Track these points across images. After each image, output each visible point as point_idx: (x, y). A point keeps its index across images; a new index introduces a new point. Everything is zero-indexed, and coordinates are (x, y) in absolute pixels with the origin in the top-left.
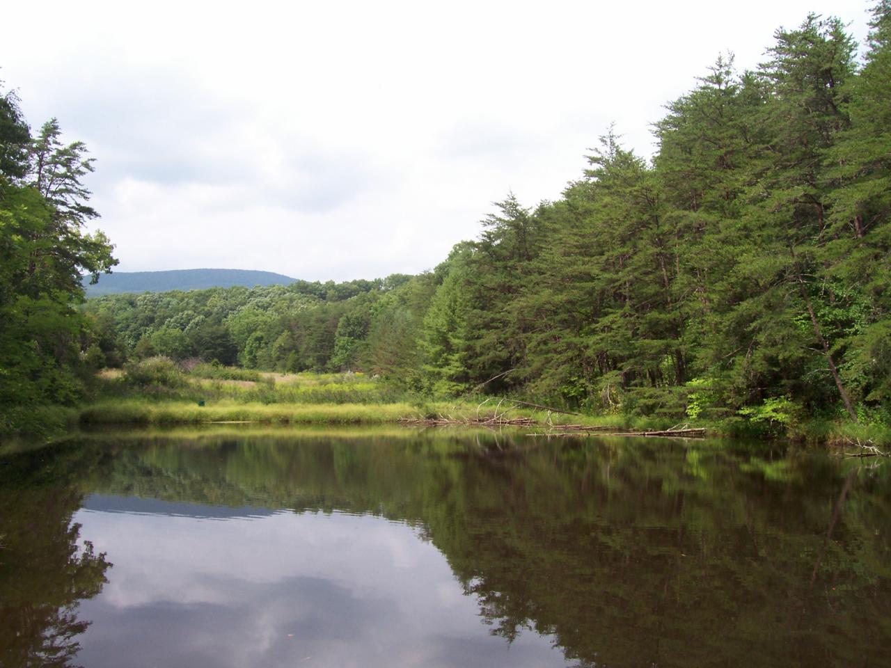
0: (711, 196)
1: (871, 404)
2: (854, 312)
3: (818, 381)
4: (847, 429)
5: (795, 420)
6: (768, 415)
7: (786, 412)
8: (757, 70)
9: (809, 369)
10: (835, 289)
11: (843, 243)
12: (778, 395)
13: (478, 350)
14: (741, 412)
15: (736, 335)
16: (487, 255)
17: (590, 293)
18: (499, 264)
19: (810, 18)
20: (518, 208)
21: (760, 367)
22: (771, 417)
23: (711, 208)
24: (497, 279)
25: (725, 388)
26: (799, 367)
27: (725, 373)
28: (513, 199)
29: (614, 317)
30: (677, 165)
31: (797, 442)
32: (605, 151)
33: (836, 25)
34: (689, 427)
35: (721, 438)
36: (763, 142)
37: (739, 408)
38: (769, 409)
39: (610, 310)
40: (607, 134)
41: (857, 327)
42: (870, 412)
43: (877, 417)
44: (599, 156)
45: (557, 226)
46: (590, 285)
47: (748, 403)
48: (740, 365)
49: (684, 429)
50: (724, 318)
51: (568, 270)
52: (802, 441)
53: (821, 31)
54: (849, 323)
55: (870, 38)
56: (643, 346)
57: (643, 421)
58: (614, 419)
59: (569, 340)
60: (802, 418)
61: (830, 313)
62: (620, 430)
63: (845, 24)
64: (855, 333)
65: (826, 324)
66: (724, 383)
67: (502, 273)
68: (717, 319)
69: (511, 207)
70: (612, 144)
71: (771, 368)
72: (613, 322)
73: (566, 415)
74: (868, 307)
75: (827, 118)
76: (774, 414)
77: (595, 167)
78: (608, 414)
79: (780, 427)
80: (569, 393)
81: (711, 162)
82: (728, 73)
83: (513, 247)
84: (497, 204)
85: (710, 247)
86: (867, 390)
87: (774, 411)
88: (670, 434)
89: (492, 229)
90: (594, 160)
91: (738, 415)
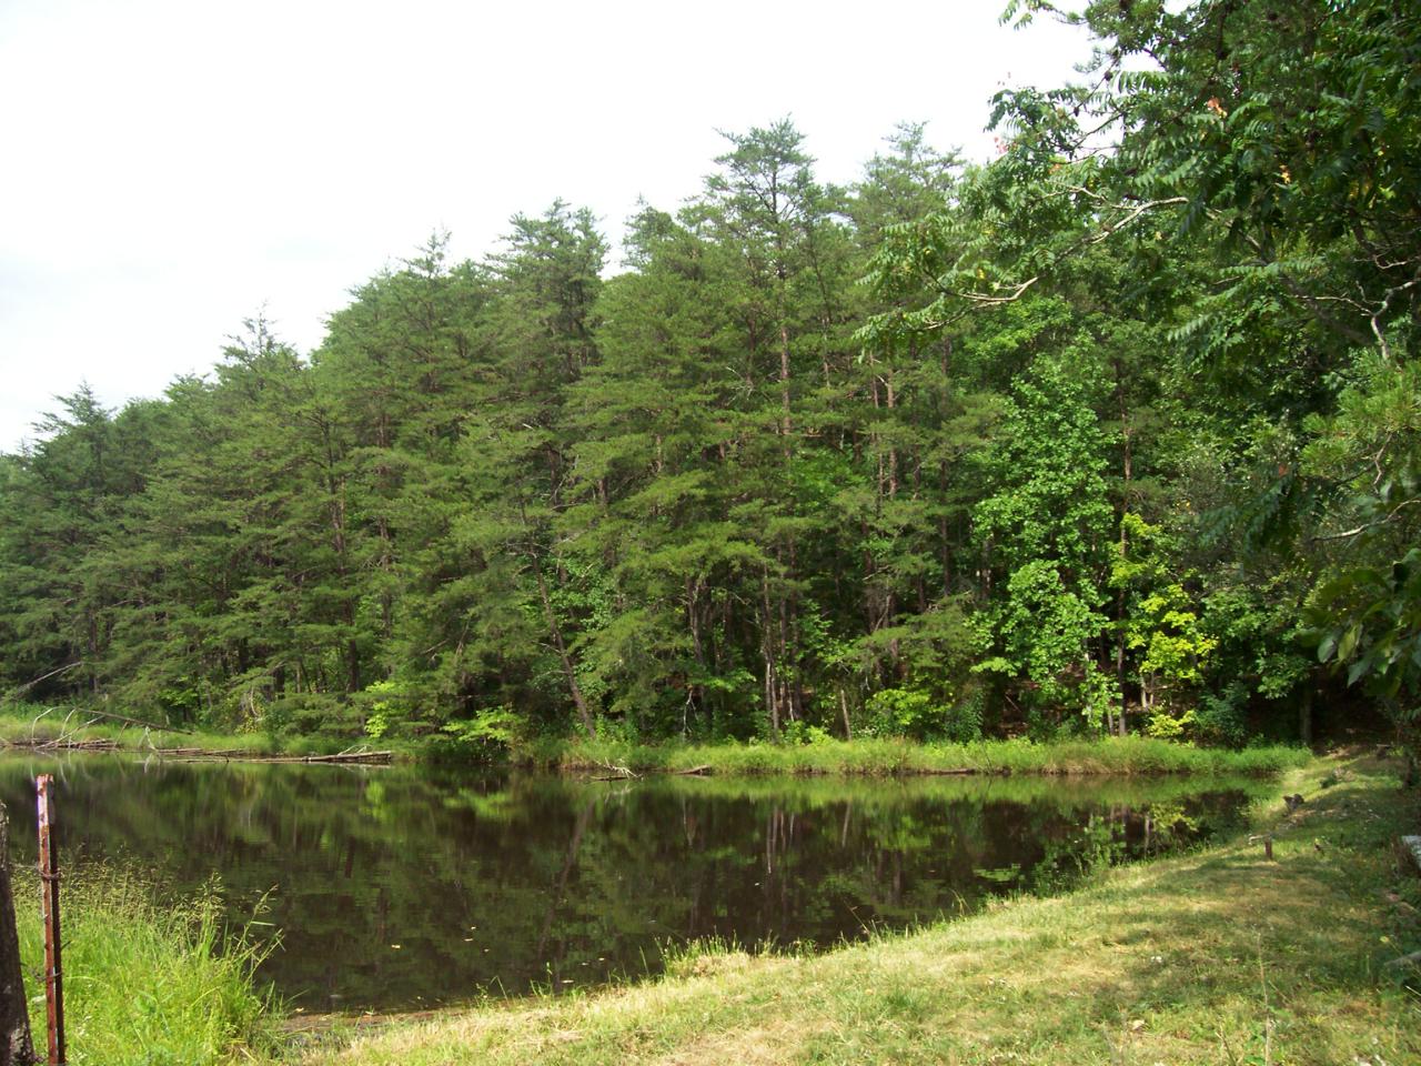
0: (412, 428)
1: (614, 716)
2: (594, 597)
3: (550, 687)
4: (584, 748)
5: (520, 738)
6: (483, 732)
7: (508, 726)
8: (481, 262)
9: (538, 672)
10: (571, 566)
11: (587, 510)
12: (493, 706)
13: (20, 631)
14: (446, 728)
15: (442, 623)
16: (39, 479)
17: (222, 552)
18: (61, 494)
19: (557, 205)
20: (95, 408)
21: (475, 666)
22: (487, 734)
23: (412, 444)
24: (59, 520)
25: (425, 695)
26: (524, 668)
27: (424, 675)
28: (89, 393)
29: (260, 590)
30: (364, 379)
31: (521, 767)
32: (251, 343)
33: (585, 218)
34: (369, 749)
35: (414, 765)
36: (485, 361)
37: (443, 723)
38: (484, 724)
39: (256, 579)
40: (255, 316)
41: (596, 617)
42: (613, 727)
43: (621, 733)
44: (240, 347)
45: (173, 448)
46: (222, 539)
47: (456, 716)
48: (449, 663)
49: (362, 752)
50: (430, 599)
51: (190, 517)
52: (527, 766)
53: (569, 224)
54: (587, 611)
55: (626, 242)
56: (305, 633)
57: (298, 742)
58: (252, 739)
59: (189, 621)
60: (530, 734)
61: (565, 598)
62: (263, 755)
63: (597, 218)
64: (594, 625)
65: (558, 611)
66: (425, 688)
67: (66, 510)
68: (420, 600)
69: (84, 406)
70: (264, 332)
71: (488, 668)
72: (261, 597)
73: (173, 735)
74: (611, 592)
75: (572, 343)
76: (490, 731)
77: (233, 361)
78: (243, 732)
79: (498, 748)
80: (173, 700)
81: (413, 381)
82: (441, 256)
83: (87, 471)
84: (61, 399)
85: (414, 501)
86: (608, 699)
87: (491, 726)
88: (343, 760)
89: (49, 437)
90: (231, 352)
91: (443, 732)
